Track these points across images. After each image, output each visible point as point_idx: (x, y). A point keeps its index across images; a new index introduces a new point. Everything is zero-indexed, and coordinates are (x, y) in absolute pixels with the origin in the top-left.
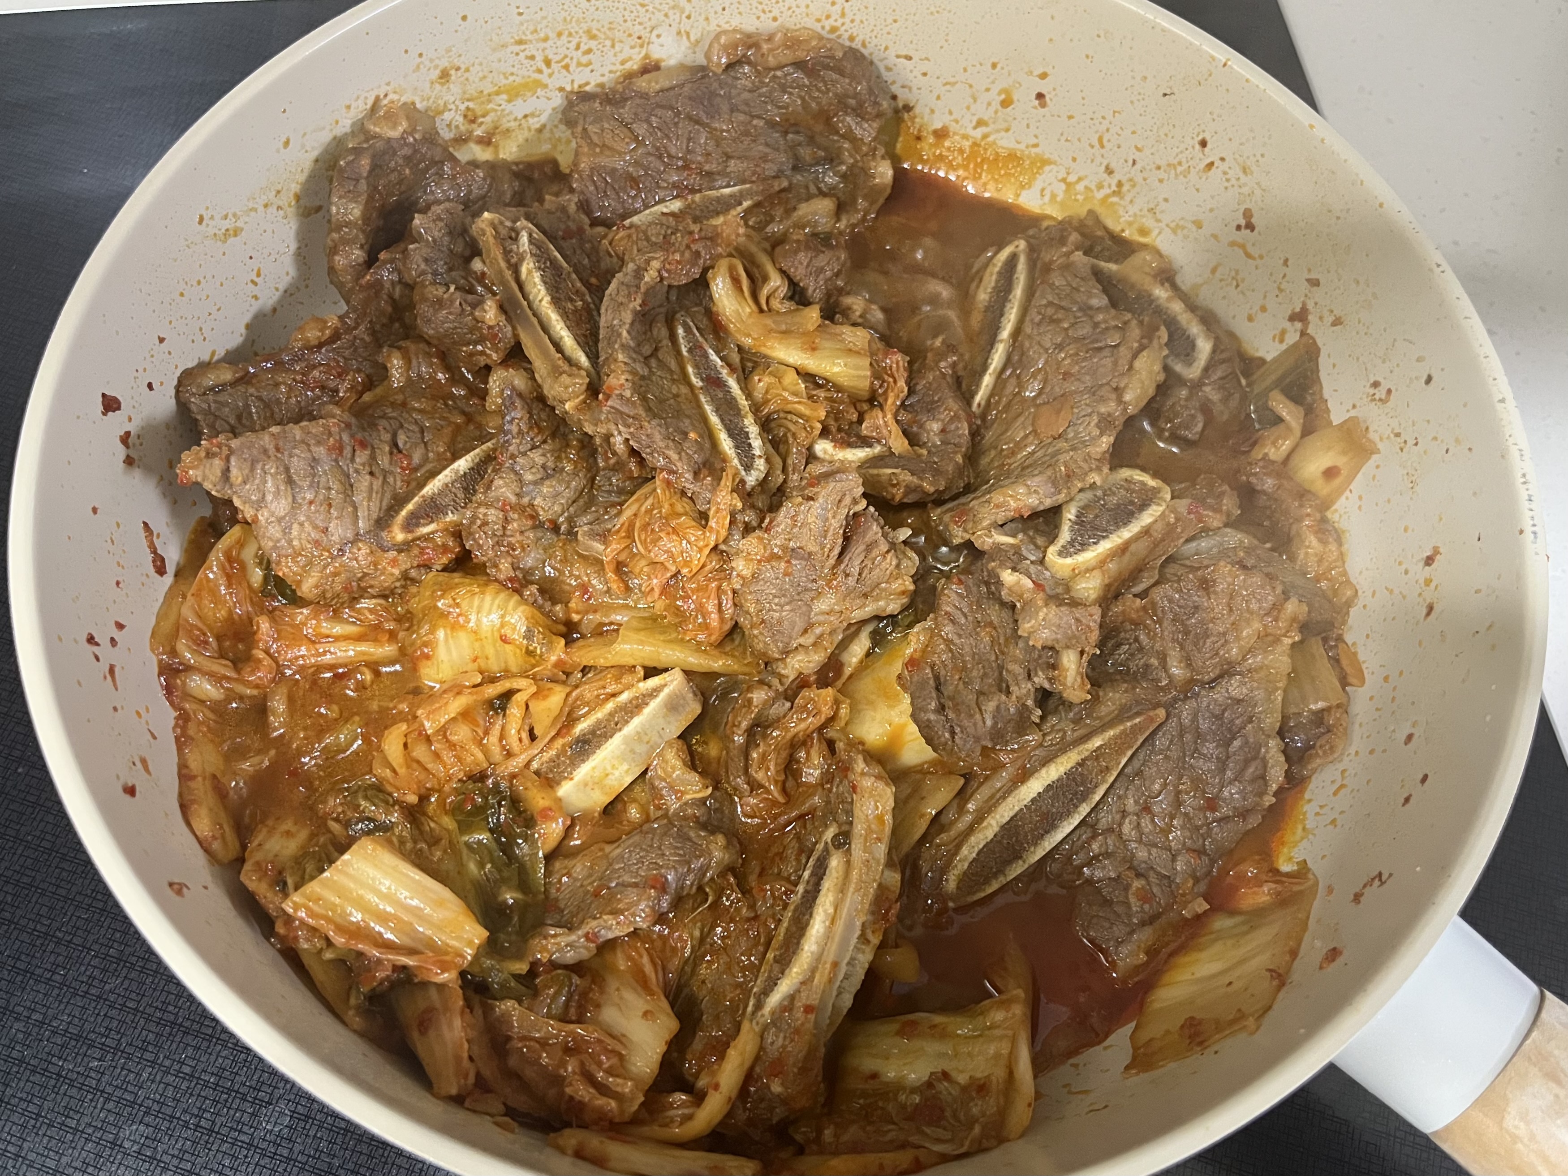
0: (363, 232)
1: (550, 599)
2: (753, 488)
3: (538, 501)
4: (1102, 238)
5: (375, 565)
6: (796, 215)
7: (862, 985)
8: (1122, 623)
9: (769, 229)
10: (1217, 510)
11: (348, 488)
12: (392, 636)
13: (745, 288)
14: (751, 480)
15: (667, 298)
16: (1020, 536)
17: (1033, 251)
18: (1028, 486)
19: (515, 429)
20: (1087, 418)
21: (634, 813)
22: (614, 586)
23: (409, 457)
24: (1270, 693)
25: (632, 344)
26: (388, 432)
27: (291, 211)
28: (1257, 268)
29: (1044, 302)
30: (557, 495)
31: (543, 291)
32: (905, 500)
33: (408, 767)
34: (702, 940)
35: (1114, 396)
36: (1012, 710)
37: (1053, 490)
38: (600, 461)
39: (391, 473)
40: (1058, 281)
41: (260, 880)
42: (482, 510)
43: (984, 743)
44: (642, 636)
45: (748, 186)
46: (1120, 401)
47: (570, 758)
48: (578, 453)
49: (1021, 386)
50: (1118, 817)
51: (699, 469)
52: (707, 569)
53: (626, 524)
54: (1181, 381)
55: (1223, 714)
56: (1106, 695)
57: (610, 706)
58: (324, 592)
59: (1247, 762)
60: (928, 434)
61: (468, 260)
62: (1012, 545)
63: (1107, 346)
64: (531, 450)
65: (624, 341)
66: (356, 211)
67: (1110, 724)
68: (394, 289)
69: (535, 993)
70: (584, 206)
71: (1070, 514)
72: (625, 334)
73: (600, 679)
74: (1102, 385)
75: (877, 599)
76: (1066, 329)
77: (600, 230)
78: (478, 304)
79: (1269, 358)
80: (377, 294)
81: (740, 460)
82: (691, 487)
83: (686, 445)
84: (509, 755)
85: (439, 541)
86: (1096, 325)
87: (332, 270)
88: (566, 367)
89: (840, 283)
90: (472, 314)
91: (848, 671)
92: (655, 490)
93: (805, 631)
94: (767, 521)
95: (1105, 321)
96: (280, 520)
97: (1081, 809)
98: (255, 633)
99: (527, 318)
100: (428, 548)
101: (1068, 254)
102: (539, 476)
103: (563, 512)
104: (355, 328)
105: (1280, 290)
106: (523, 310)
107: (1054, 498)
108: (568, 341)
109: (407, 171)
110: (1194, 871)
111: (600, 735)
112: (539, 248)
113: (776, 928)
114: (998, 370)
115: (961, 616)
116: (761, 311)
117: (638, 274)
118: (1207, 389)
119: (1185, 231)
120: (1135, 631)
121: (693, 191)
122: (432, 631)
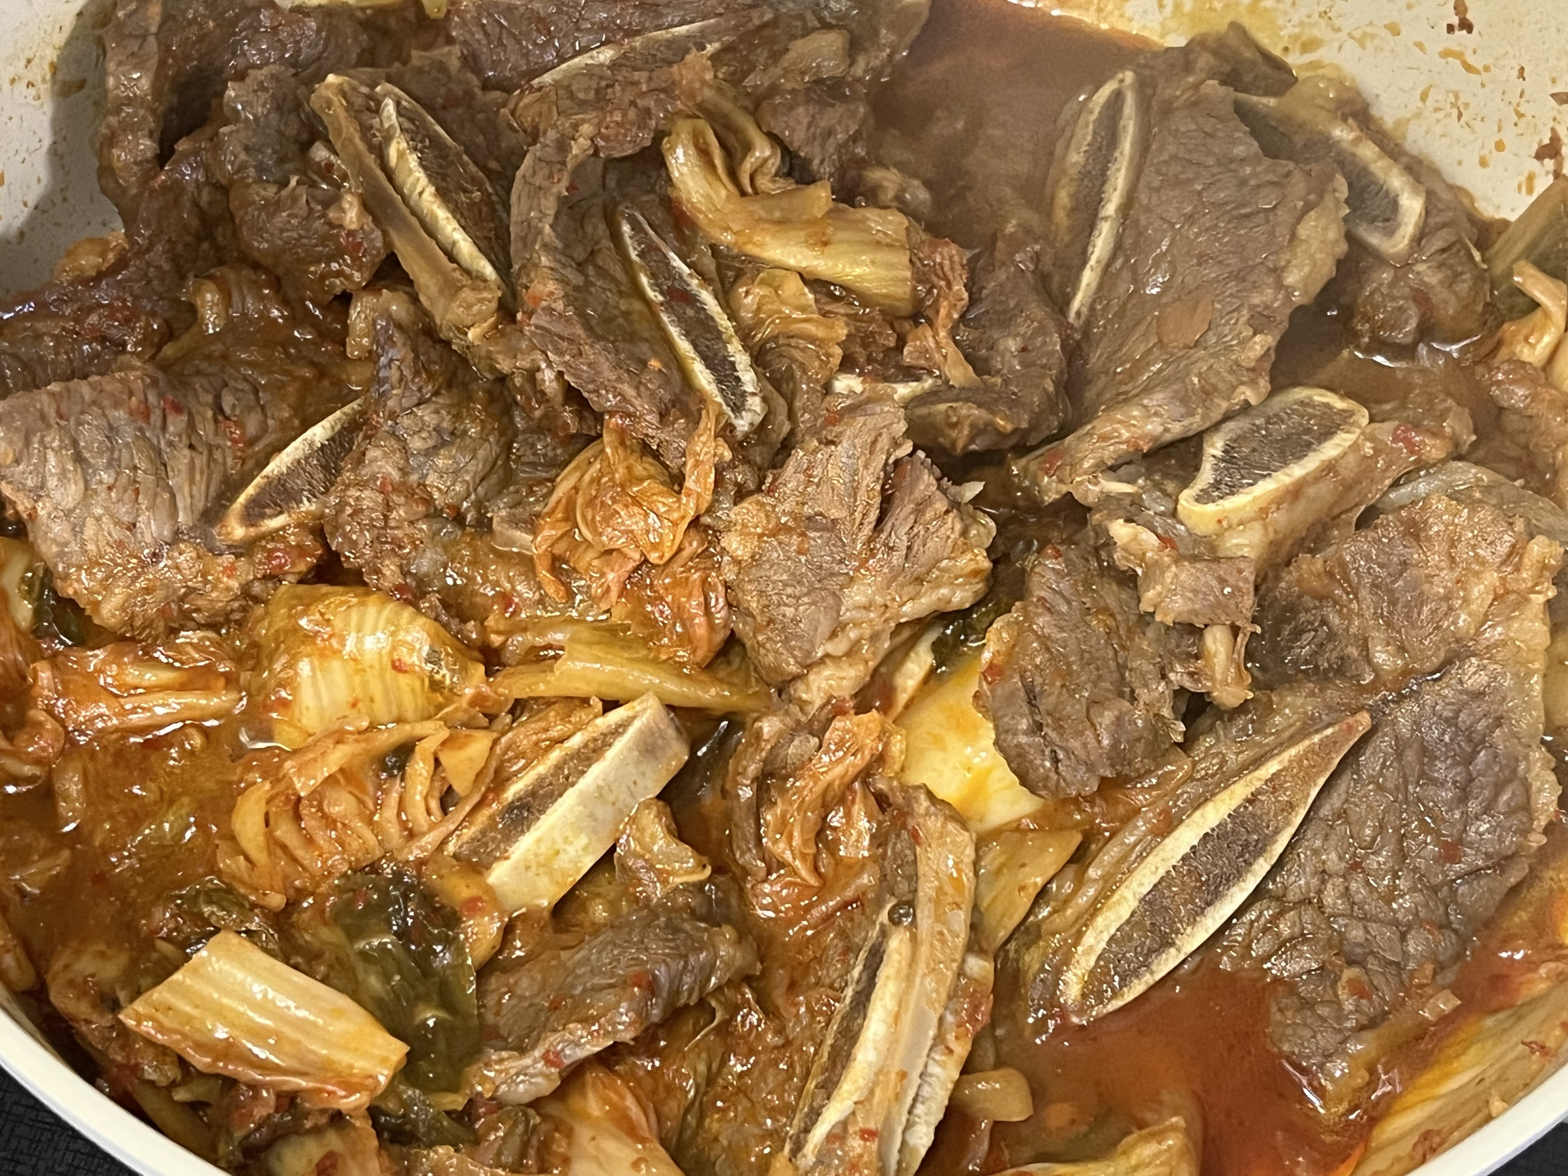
0: (153, 112)
1: (458, 615)
2: (746, 436)
3: (432, 479)
4: (1253, 63)
5: (204, 576)
6: (786, 61)
7: (946, 1114)
8: (1300, 597)
9: (749, 81)
10: (1436, 434)
11: (161, 467)
12: (230, 681)
13: (718, 161)
14: (743, 424)
15: (604, 186)
16: (1141, 481)
17: (1143, 86)
18: (1145, 407)
19: (394, 374)
20: (1235, 314)
21: (599, 912)
22: (551, 590)
23: (240, 425)
24: (1521, 680)
25: (559, 245)
26: (208, 391)
27: (45, 89)
28: (1483, 85)
29: (1165, 157)
30: (457, 472)
31: (423, 180)
32: (973, 447)
33: (270, 854)
34: (711, 1080)
35: (1270, 280)
36: (1140, 723)
37: (1184, 411)
38: (518, 419)
39: (218, 447)
40: (1183, 123)
41: (78, 999)
42: (353, 492)
43: (1102, 772)
44: (597, 651)
45: (712, 21)
46: (1280, 286)
47: (501, 832)
48: (485, 409)
49: (1139, 281)
50: (1315, 881)
51: (667, 409)
52: (686, 553)
53: (564, 501)
54: (1380, 259)
55: (1457, 717)
56: (1282, 698)
57: (555, 755)
58: (133, 617)
59: (1498, 789)
60: (1003, 357)
61: (306, 146)
62: (1129, 494)
63: (1258, 212)
64: (418, 405)
65: (547, 240)
66: (143, 81)
67: (1292, 741)
68: (199, 192)
69: (476, 1140)
70: (471, 61)
71: (1215, 447)
72: (547, 229)
73: (540, 720)
74: (1253, 268)
75: (937, 584)
76: (1199, 193)
77: (496, 95)
78: (333, 200)
79: (1513, 217)
80: (176, 202)
81: (725, 397)
82: (656, 435)
83: (645, 378)
84: (412, 835)
85: (293, 541)
86: (1243, 183)
87: (106, 171)
88: (466, 281)
89: (860, 151)
90: (324, 215)
91: (902, 698)
92: (603, 451)
93: (833, 635)
94: (769, 479)
95: (1254, 175)
96: (68, 513)
97: (1256, 867)
98: (31, 687)
99: (404, 220)
100: (279, 550)
101: (1196, 86)
102: (431, 443)
103: (469, 495)
104: (148, 250)
105: (1520, 115)
106: (397, 209)
107: (1185, 423)
108: (465, 246)
109: (211, 24)
110: (1435, 953)
111: (544, 796)
112: (411, 120)
113: (816, 1052)
114: (1104, 262)
115: (1061, 601)
116: (743, 193)
117: (562, 146)
118: (1421, 267)
119: (1377, 42)
120: (1321, 608)
121: (631, 33)
122: (291, 665)
